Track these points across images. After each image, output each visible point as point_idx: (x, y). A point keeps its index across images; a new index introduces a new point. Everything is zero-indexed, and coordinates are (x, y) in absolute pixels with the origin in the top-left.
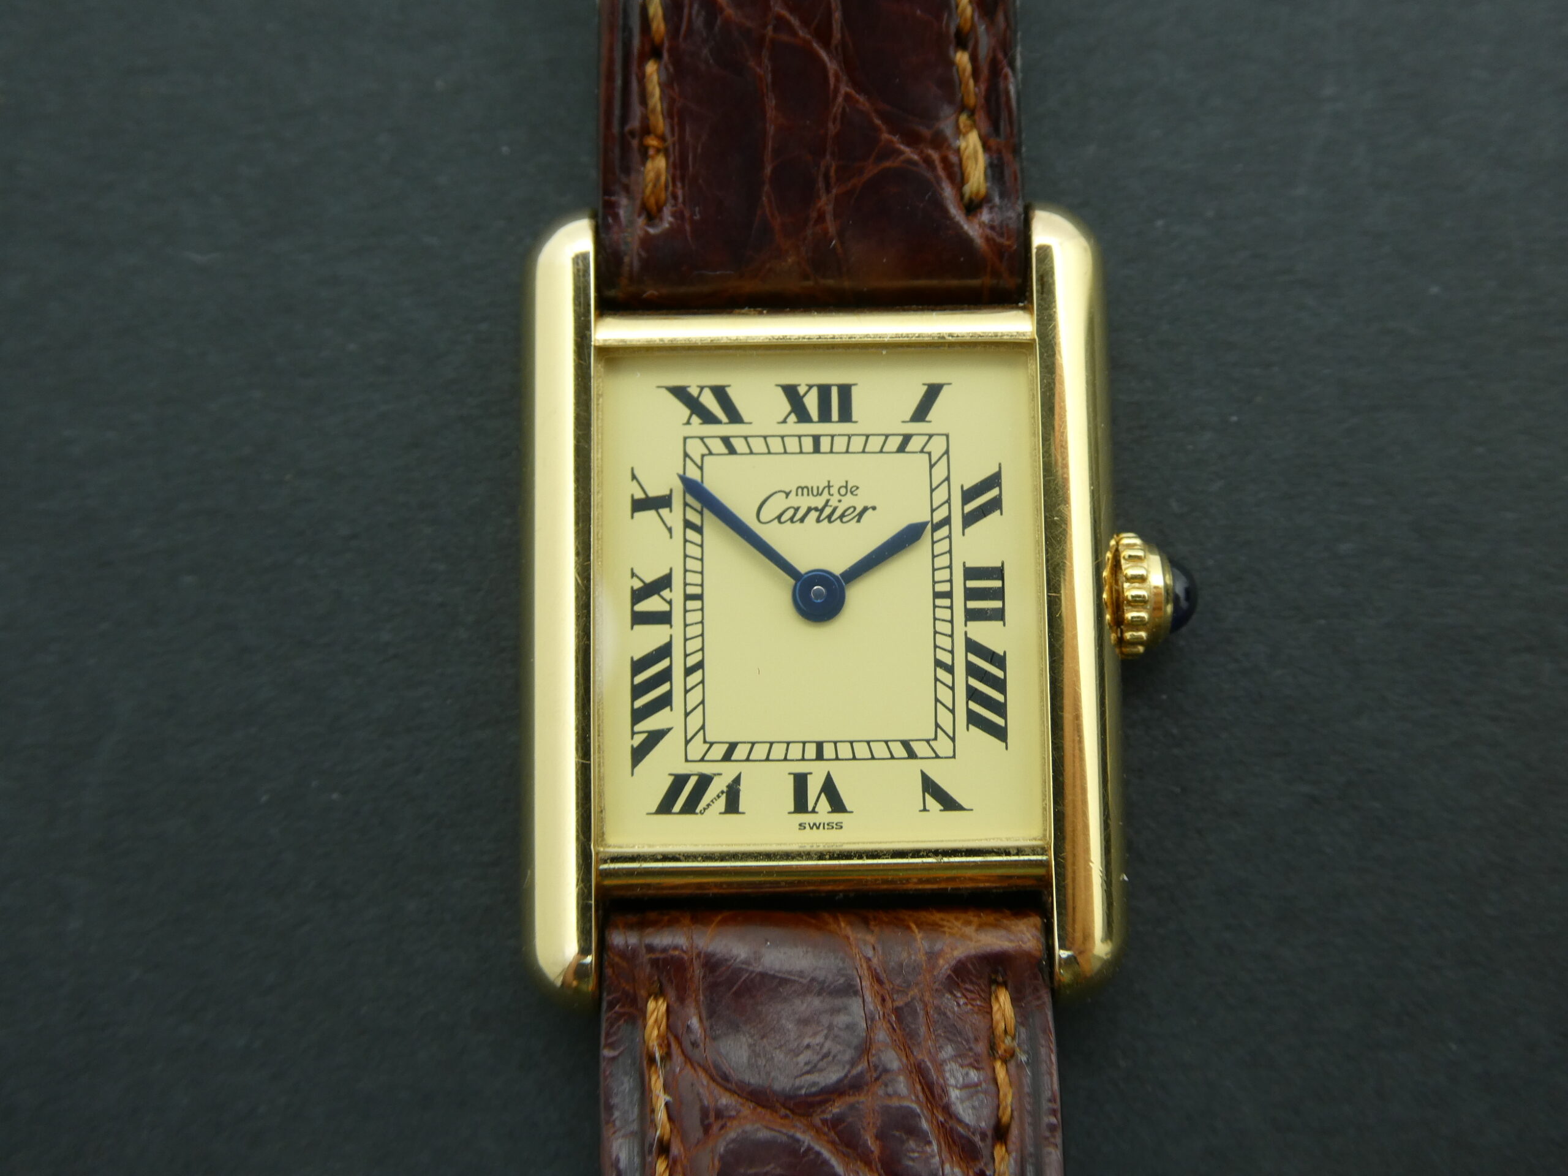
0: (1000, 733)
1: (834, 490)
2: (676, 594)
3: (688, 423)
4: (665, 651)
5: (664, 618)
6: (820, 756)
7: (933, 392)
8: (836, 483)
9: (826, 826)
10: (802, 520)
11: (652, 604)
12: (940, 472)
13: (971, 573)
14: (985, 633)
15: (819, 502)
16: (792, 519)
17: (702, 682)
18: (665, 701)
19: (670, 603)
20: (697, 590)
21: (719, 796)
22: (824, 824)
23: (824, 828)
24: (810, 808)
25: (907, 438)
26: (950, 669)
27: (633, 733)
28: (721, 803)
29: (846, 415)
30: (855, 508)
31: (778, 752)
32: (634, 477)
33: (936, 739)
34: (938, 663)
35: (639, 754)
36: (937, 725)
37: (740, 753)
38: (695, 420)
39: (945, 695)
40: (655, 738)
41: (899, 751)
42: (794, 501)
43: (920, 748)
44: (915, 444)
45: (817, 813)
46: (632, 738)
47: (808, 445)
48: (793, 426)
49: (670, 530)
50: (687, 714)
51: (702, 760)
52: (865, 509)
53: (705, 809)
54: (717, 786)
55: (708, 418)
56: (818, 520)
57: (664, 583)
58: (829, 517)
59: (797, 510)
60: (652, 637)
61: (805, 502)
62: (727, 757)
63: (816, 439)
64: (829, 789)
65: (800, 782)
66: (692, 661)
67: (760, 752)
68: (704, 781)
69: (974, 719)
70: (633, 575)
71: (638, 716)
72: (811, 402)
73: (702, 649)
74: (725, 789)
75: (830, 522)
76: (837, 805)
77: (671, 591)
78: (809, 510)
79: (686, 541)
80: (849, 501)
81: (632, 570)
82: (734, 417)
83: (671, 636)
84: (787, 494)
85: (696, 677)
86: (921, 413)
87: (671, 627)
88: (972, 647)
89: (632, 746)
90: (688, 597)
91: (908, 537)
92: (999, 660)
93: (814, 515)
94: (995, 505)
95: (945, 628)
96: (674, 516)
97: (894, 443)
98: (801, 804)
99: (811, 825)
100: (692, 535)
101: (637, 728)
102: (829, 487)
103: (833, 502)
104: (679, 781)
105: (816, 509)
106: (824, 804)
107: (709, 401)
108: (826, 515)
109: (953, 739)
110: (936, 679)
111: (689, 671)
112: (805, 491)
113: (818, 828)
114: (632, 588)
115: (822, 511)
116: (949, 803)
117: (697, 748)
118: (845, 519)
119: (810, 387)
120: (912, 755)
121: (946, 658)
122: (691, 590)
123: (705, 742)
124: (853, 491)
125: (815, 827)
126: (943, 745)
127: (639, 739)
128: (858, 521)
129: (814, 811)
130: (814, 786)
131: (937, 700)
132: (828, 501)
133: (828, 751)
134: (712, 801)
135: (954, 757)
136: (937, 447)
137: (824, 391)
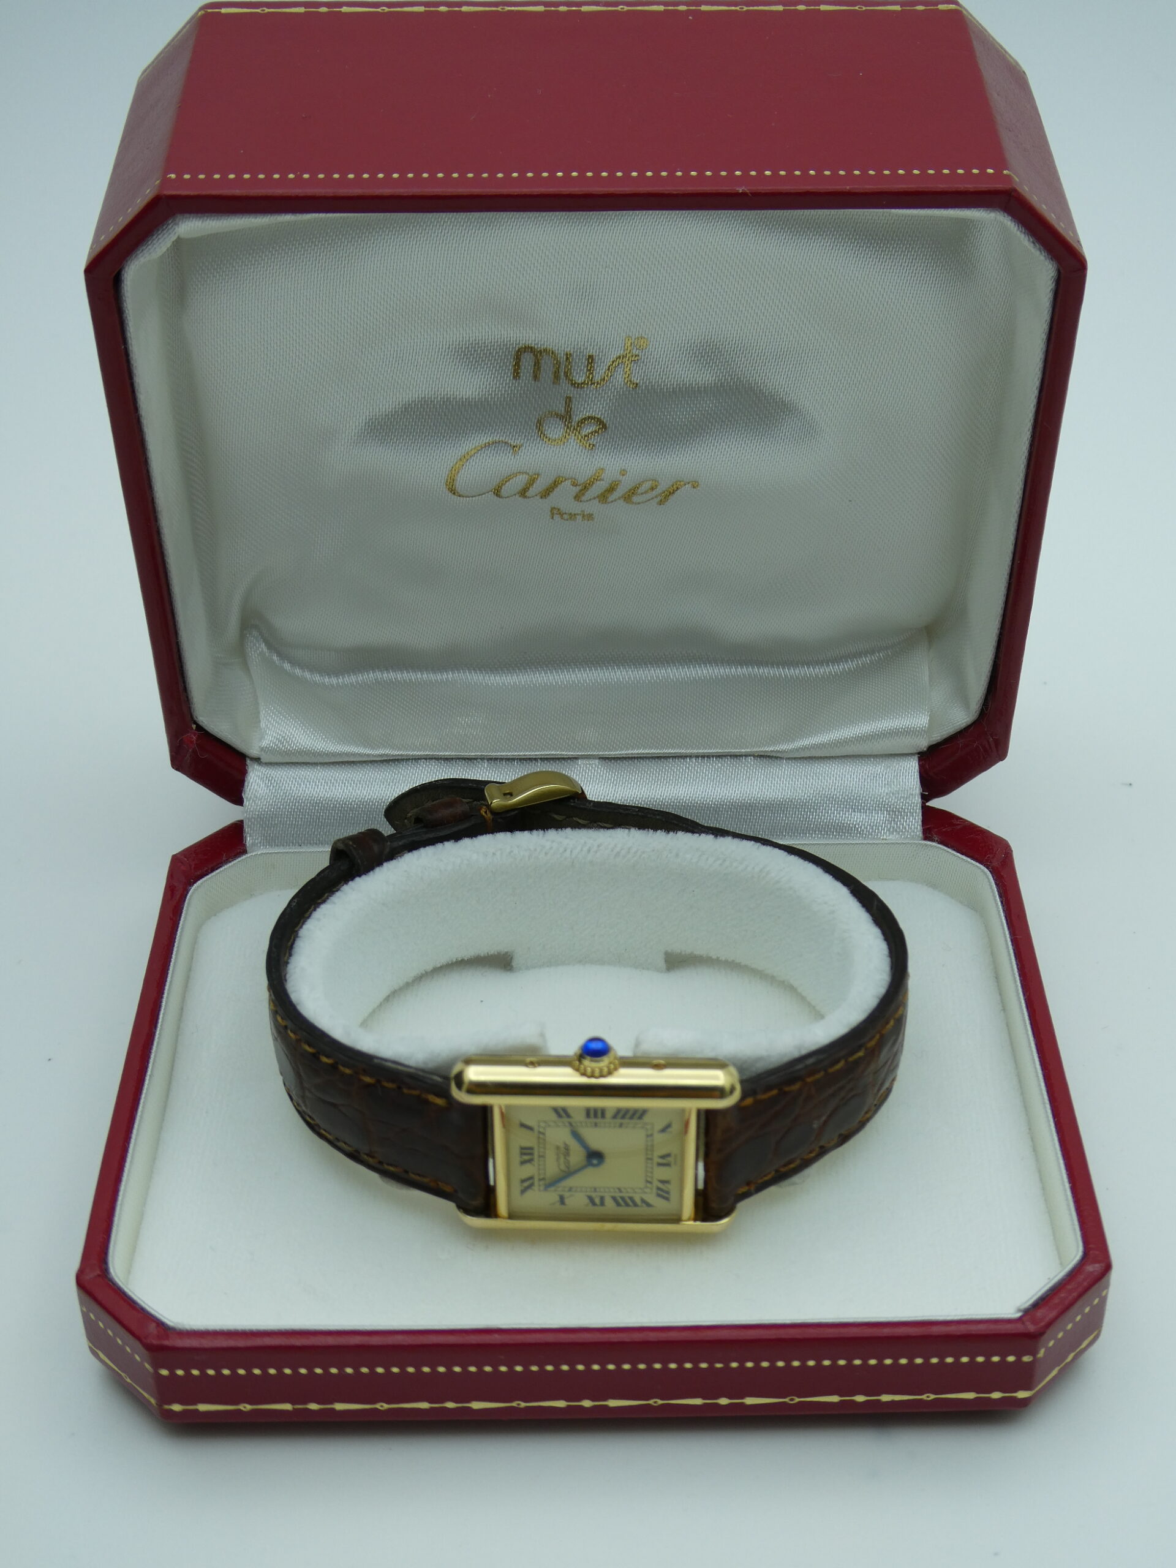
0: (645, 1111)
1: (558, 1152)
2: (593, 1195)
4: (614, 1198)
5: (602, 1199)
6: (651, 1159)
7: (523, 1125)
8: (556, 1152)
11: (597, 1201)
12: (552, 1124)
13: (588, 1116)
14: (609, 1115)
15: (562, 1156)
17: (625, 1188)
18: (631, 1198)
19: (597, 1196)
21: (664, 1185)
24: (669, 1162)
25: (540, 1132)
26: (622, 1124)
27: (642, 1207)
28: (667, 1185)
29: (531, 1148)
30: (564, 1148)
32: (554, 1204)
33: (646, 1129)
34: (620, 1127)
35: (648, 1205)
36: (642, 1128)
37: (649, 1180)
38: (532, 1188)
39: (631, 1126)
40: (643, 1201)
41: (650, 1138)
42: (561, 1162)
43: (649, 1133)
44: (541, 1130)
47: (542, 1159)
48: (535, 1162)
49: (571, 1196)
50: (636, 1193)
51: (651, 1189)
52: (564, 1145)
53: (668, 1189)
54: (661, 1185)
55: (532, 1185)
56: (568, 1156)
57: (590, 1197)
58: (567, 1154)
59: (563, 1162)
60: (609, 1202)
61: (561, 1160)
62: (650, 1183)
63: (540, 1157)
64: (663, 1157)
65: (660, 1164)
66: (617, 1191)
67: (649, 1175)
68: (658, 1189)
69: (640, 1118)
70: (588, 1205)
71: (636, 1205)
72: (526, 1158)
73: (613, 1188)
75: (569, 1154)
76: (668, 1155)
78: (564, 1158)
79: (575, 1192)
80: (561, 1149)
81: (586, 1205)
82: (531, 1178)
83: (609, 1196)
85: (623, 1190)
86: (530, 1128)
87: (605, 1196)
88: (614, 1118)
89: (646, 1207)
90: (595, 1192)
91: (576, 1135)
92: (619, 1111)
93: (566, 1157)
94: (564, 1109)
95: (607, 1125)
96: (566, 1194)
97: (541, 1136)
98: (668, 1165)
100: (573, 1190)
101: (640, 1205)
104: (659, 1195)
106: (668, 1159)
107: (526, 1184)
109: (646, 1124)
110: (626, 1128)
111: (621, 1192)
112: (558, 1158)
113: (676, 1160)
114: (592, 1205)
115: (565, 1155)
116: (669, 1126)
117: (647, 1190)
118: (568, 1150)
119: (521, 1157)
120: (652, 1135)
121: (618, 1125)
122: (592, 1190)
123: (645, 1188)
124: (558, 1148)
126: (649, 1127)
127: (643, 1205)
128: (568, 1147)
130: (661, 1161)
131: (633, 1128)
132: (562, 1154)
133: (649, 1157)
136: (542, 1124)
137: (522, 1154)
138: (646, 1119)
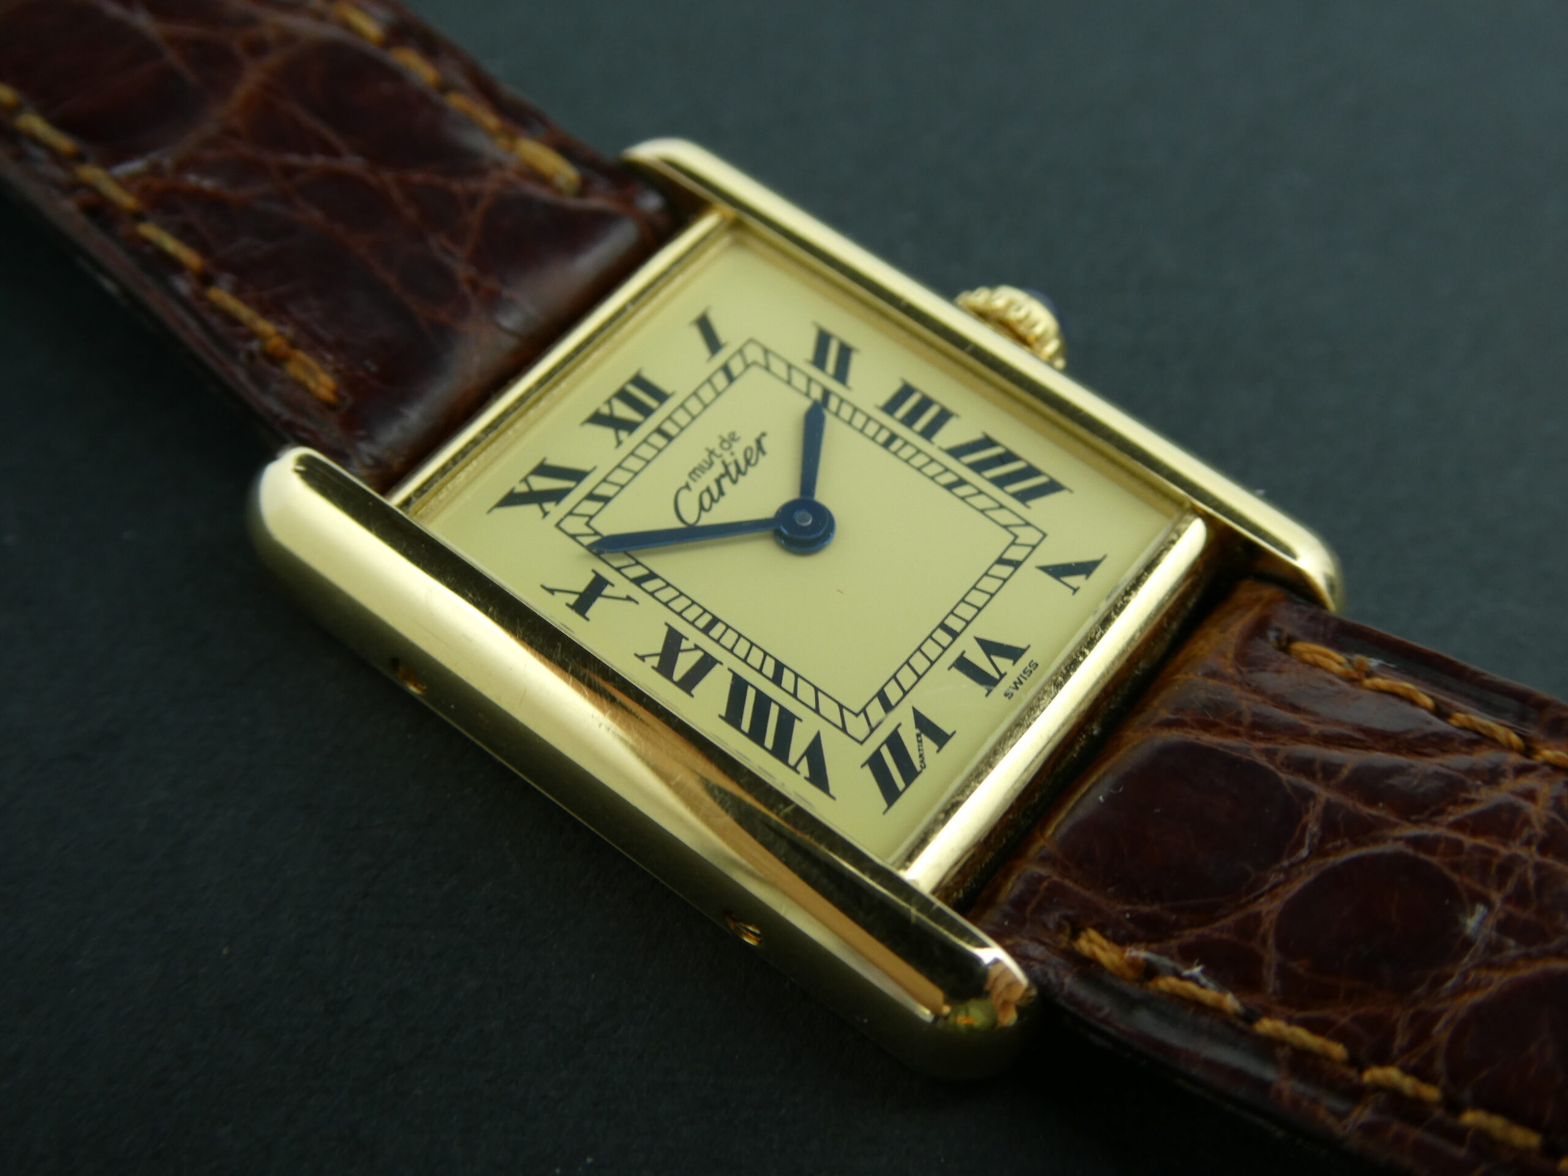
0: (1053, 487)
1: (718, 451)
2: (693, 636)
3: (545, 514)
4: (739, 686)
5: (707, 663)
6: (954, 635)
7: (704, 325)
8: (714, 444)
9: (1026, 676)
10: (721, 493)
11: (684, 663)
12: (779, 368)
13: (890, 407)
14: (951, 435)
15: (718, 469)
16: (713, 500)
17: (797, 676)
18: (787, 720)
19: (697, 647)
20: (707, 618)
21: (920, 742)
22: (1021, 676)
23: (1026, 679)
24: (997, 676)
25: (726, 369)
26: (961, 482)
27: (794, 768)
28: (929, 744)
29: (661, 396)
30: (750, 449)
31: (920, 663)
32: (552, 591)
33: (1016, 537)
34: (950, 487)
35: (819, 777)
36: (1006, 527)
37: (893, 693)
38: (549, 506)
39: (981, 502)
40: (815, 753)
41: (1004, 571)
42: (698, 487)
43: (1015, 554)
44: (736, 367)
45: (1006, 674)
46: (798, 773)
47: (658, 440)
48: (630, 441)
49: (629, 598)
50: (817, 711)
51: (872, 730)
52: (758, 442)
53: (922, 761)
54: (909, 735)
55: (557, 496)
56: (734, 482)
57: (673, 640)
58: (739, 471)
59: (708, 490)
60: (716, 686)
61: (708, 479)
62: (887, 706)
63: (660, 431)
64: (990, 648)
65: (963, 665)
66: (769, 669)
67: (907, 677)
68: (895, 742)
69: (1024, 497)
70: (642, 658)
71: (781, 751)
72: (623, 411)
73: (766, 654)
74: (918, 731)
75: (744, 474)
76: (1013, 653)
77: (687, 639)
78: (718, 482)
79: (652, 594)
80: (738, 449)
81: (636, 655)
82: (578, 476)
83: (730, 670)
84: (687, 487)
85: (788, 679)
86: (713, 343)
87: (721, 663)
88: (956, 452)
89: (806, 778)
90: (706, 630)
92: (987, 442)
93: (726, 482)
94: (845, 352)
95: (920, 460)
96: (620, 586)
97: (720, 380)
98: (987, 681)
99: (1014, 686)
100: (650, 585)
101: (792, 761)
102: (711, 453)
103: (729, 459)
104: (875, 763)
105: (722, 476)
106: (1003, 663)
107: (543, 484)
108: (736, 472)
109: (1028, 524)
110: (963, 498)
111: (777, 679)
112: (698, 472)
113: (1021, 683)
114: (653, 668)
115: (727, 473)
116: (1086, 568)
117: (857, 727)
118: (753, 461)
119: (609, 402)
120: (1016, 564)
121: (948, 478)
122: (702, 622)
123: (857, 715)
124: (733, 438)
125: (1018, 685)
126: (1028, 536)
127: (804, 767)
128: (764, 453)
129: (1002, 676)
130: (978, 657)
131: (982, 511)
132: (724, 463)
133: (955, 624)
134: (919, 750)
135: (1045, 535)
136: (754, 354)
137: (623, 395)
138: (1040, 509)
